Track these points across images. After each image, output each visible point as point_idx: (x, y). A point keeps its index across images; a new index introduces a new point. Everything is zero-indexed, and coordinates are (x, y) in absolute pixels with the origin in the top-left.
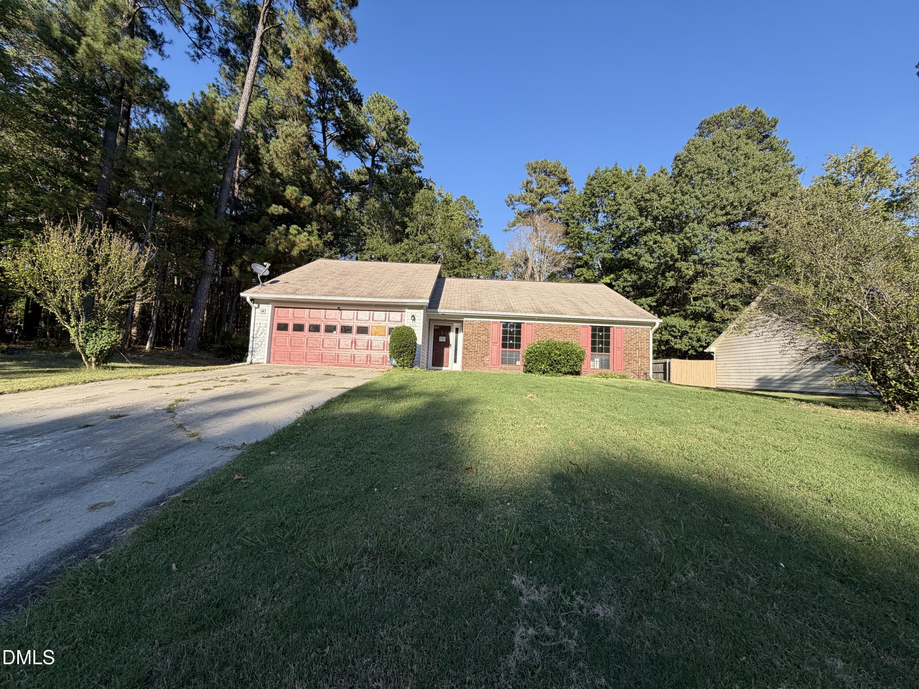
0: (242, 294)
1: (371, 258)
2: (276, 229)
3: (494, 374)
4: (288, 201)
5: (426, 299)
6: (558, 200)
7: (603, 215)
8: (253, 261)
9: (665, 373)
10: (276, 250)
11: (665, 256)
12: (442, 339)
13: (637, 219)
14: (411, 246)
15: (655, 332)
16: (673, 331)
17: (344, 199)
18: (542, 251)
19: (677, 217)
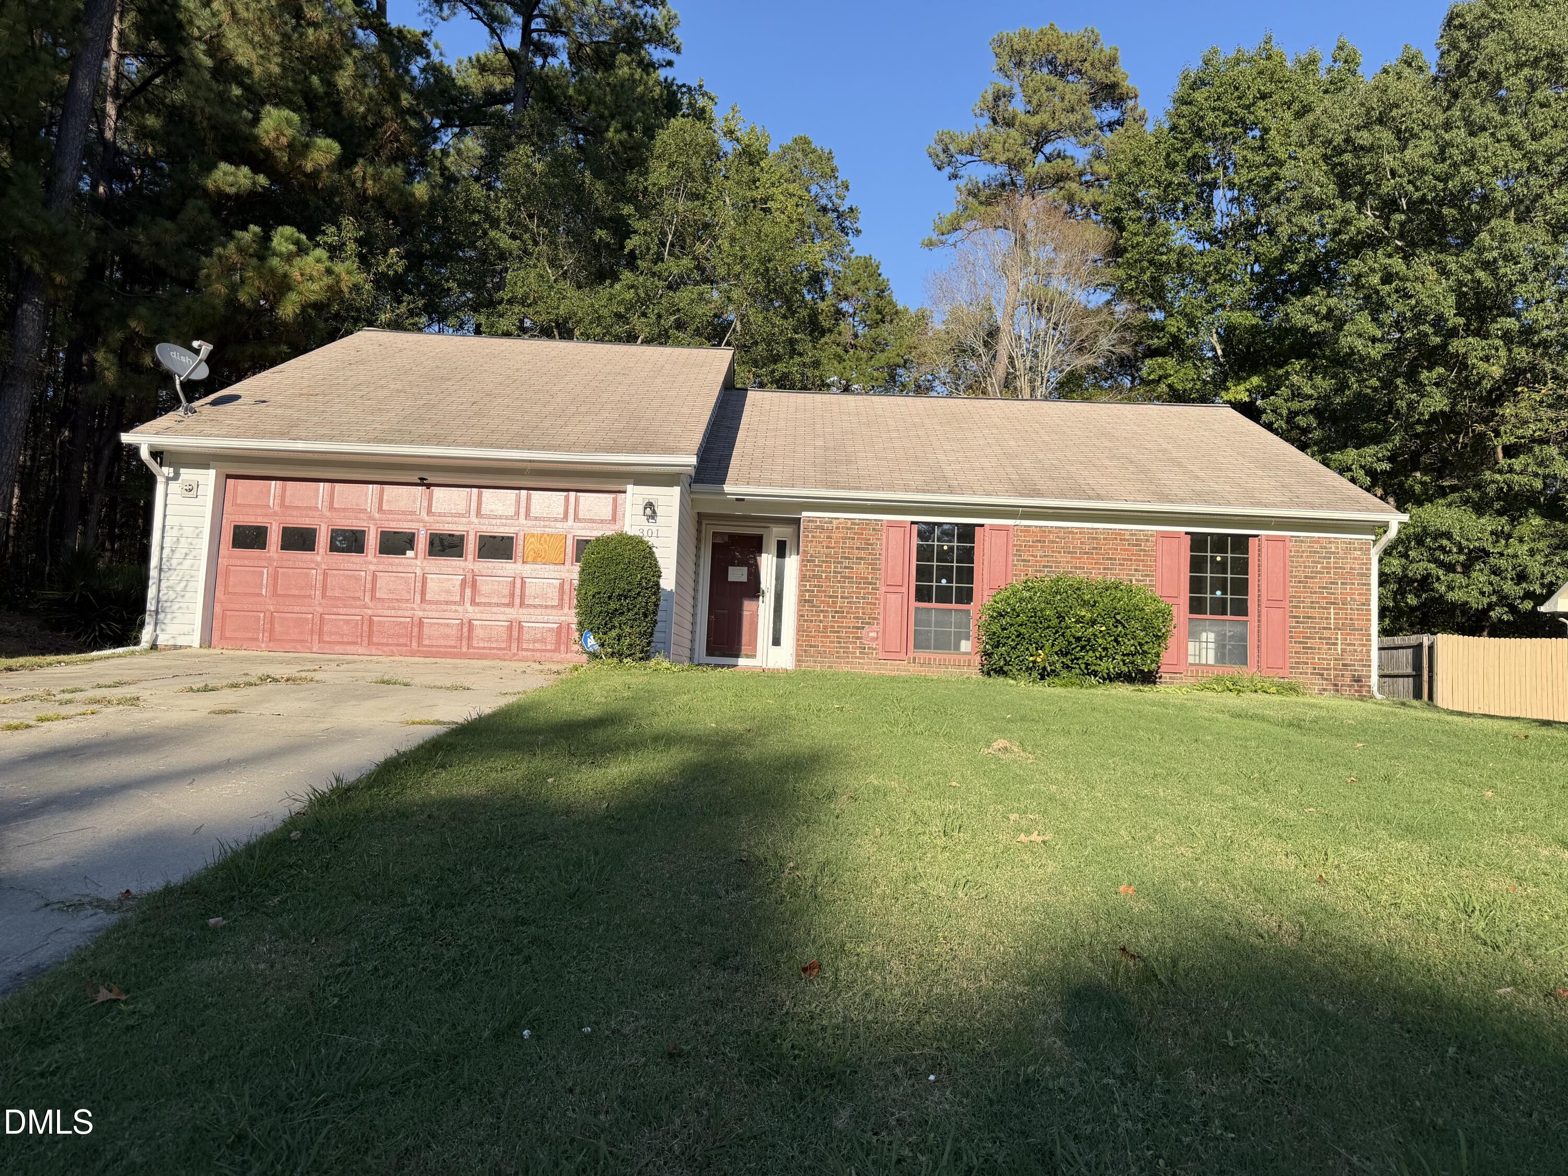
0: (126, 438)
1: (523, 331)
2: (232, 237)
3: (893, 679)
4: (267, 152)
5: (686, 452)
6: (1090, 150)
7: (1229, 195)
8: (161, 336)
9: (1417, 677)
10: (232, 303)
11: (1418, 318)
12: (737, 574)
13: (1332, 207)
14: (641, 292)
15: (1387, 552)
16: (1442, 548)
17: (437, 147)
18: (1040, 307)
19: (1454, 200)
